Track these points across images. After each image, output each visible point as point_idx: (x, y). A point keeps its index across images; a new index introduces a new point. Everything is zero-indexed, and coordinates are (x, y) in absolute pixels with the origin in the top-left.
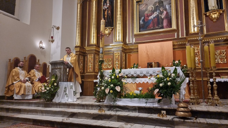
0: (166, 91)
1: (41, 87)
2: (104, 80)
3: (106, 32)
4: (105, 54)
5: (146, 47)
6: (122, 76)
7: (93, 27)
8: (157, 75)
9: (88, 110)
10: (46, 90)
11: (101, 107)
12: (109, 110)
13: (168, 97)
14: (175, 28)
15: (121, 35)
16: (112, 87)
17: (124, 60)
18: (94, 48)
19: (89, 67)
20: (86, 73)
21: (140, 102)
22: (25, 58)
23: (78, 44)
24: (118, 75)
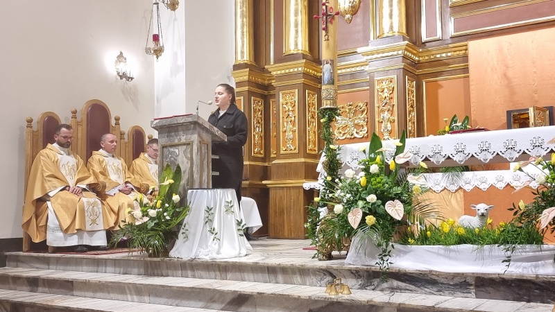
1: (129, 209)
2: (340, 180)
3: (342, 5)
4: (343, 87)
6: (407, 163)
9: (290, 286)
10: (146, 219)
11: (335, 277)
12: (363, 287)
15: (400, 10)
16: (373, 204)
17: (412, 106)
18: (300, 69)
19: (284, 136)
20: (275, 158)
21: (482, 259)
22: (75, 112)
23: (243, 57)
24: (394, 159)
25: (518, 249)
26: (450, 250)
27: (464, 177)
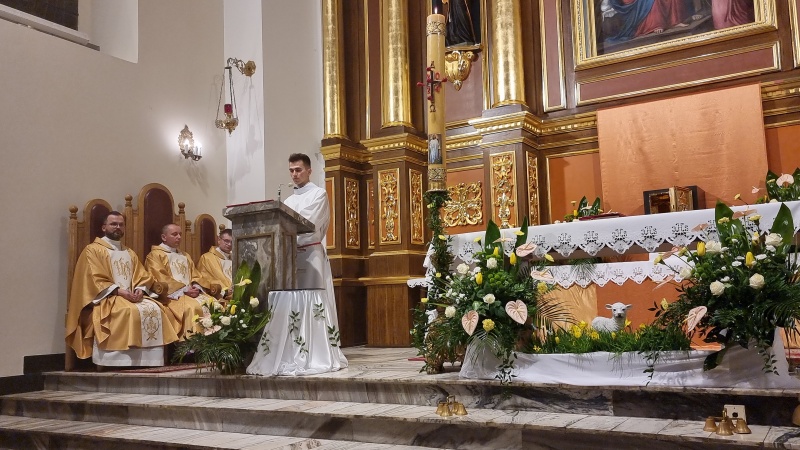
0: (741, 313)
1: (197, 317)
2: (452, 277)
3: (450, 69)
4: (453, 165)
5: (635, 121)
6: (530, 255)
7: (391, 51)
8: (693, 246)
9: (394, 406)
10: (218, 328)
11: (447, 394)
12: (481, 406)
13: (752, 340)
14: (768, 22)
15: (517, 74)
16: (491, 305)
17: (534, 187)
18: (402, 144)
19: (384, 224)
20: (373, 251)
21: (620, 368)
22: (129, 199)
23: (333, 130)
24: (515, 251)
25: (662, 356)
26: (583, 359)
27: (596, 270)
